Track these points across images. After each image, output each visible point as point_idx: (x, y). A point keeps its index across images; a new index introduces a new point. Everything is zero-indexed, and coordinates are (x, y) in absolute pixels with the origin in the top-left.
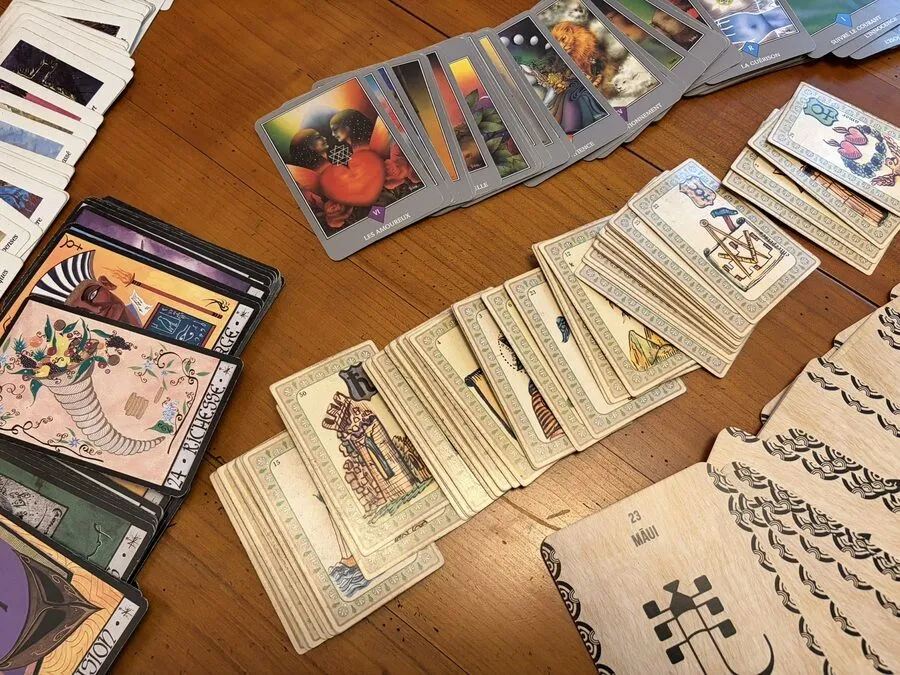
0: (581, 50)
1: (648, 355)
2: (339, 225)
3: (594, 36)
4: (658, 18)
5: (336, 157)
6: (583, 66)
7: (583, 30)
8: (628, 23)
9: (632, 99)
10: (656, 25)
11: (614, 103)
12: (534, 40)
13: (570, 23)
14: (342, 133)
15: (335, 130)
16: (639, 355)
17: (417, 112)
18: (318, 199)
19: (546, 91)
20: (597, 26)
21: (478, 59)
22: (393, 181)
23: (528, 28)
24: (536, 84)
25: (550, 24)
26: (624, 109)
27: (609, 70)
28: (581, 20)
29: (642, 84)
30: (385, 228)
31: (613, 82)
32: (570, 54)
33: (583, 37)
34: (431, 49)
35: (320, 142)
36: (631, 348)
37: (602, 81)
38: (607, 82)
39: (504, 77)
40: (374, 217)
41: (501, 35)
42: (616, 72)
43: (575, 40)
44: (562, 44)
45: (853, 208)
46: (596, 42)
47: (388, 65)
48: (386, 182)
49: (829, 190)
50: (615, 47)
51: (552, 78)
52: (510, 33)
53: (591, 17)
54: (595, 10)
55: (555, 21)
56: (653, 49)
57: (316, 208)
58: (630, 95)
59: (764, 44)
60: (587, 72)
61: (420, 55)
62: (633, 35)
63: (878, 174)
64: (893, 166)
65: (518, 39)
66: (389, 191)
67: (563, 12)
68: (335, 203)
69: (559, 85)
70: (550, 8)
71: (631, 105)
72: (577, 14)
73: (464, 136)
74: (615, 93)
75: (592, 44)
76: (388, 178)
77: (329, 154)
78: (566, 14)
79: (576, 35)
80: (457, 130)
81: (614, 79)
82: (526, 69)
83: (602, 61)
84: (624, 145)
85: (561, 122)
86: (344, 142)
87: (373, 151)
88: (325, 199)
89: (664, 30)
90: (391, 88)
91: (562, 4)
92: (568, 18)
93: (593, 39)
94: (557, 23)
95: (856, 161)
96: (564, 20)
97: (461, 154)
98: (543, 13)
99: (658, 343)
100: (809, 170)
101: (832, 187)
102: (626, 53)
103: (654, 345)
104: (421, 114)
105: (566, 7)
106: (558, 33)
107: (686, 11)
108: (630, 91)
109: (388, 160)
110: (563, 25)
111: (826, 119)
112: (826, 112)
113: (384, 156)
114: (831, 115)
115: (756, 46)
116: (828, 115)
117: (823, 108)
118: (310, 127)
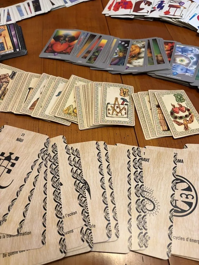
0: (134, 52)
1: (69, 112)
3: (140, 51)
4: (159, 55)
6: (130, 55)
7: (139, 49)
8: (151, 53)
9: (132, 66)
10: (157, 56)
11: (128, 65)
12: (126, 45)
13: (138, 46)
15: (67, 38)
16: (67, 110)
17: (86, 43)
18: (50, 46)
19: (117, 55)
20: (143, 49)
21: (109, 43)
23: (128, 42)
24: (116, 53)
25: (133, 44)
26: (129, 67)
27: (135, 59)
28: (141, 47)
29: (138, 65)
30: (54, 57)
31: (133, 61)
32: (131, 52)
34: (102, 35)
35: (62, 38)
36: (68, 108)
37: (131, 60)
39: (111, 47)
40: (54, 54)
41: (120, 41)
42: (136, 60)
43: (135, 50)
44: (131, 49)
45: (160, 122)
48: (64, 50)
49: (158, 114)
50: (142, 55)
51: (121, 54)
52: (122, 41)
53: (144, 47)
54: (146, 46)
56: (150, 61)
57: (48, 48)
59: (180, 74)
60: (130, 57)
61: (98, 35)
63: (178, 120)
64: (185, 122)
65: (123, 43)
68: (52, 48)
69: (121, 56)
70: (137, 41)
72: (142, 45)
73: (89, 52)
74: (130, 63)
79: (136, 49)
80: (89, 50)
81: (134, 61)
82: (118, 49)
83: (137, 56)
84: (120, 74)
85: (111, 62)
86: (66, 41)
89: (157, 58)
90: (86, 37)
91: (140, 42)
92: (139, 45)
93: (139, 51)
94: (135, 45)
95: (175, 113)
96: (137, 45)
97: (84, 54)
98: (134, 41)
99: (75, 112)
100: (158, 106)
101: (160, 114)
102: (143, 57)
103: (73, 111)
104: (86, 44)
105: (140, 43)
106: (133, 46)
107: (168, 58)
108: (134, 65)
109: (69, 48)
110: (136, 46)
111: (179, 100)
112: (181, 99)
113: (70, 46)
114: (182, 100)
115: (177, 74)
116: (180, 100)
117: (181, 98)
118: (64, 35)
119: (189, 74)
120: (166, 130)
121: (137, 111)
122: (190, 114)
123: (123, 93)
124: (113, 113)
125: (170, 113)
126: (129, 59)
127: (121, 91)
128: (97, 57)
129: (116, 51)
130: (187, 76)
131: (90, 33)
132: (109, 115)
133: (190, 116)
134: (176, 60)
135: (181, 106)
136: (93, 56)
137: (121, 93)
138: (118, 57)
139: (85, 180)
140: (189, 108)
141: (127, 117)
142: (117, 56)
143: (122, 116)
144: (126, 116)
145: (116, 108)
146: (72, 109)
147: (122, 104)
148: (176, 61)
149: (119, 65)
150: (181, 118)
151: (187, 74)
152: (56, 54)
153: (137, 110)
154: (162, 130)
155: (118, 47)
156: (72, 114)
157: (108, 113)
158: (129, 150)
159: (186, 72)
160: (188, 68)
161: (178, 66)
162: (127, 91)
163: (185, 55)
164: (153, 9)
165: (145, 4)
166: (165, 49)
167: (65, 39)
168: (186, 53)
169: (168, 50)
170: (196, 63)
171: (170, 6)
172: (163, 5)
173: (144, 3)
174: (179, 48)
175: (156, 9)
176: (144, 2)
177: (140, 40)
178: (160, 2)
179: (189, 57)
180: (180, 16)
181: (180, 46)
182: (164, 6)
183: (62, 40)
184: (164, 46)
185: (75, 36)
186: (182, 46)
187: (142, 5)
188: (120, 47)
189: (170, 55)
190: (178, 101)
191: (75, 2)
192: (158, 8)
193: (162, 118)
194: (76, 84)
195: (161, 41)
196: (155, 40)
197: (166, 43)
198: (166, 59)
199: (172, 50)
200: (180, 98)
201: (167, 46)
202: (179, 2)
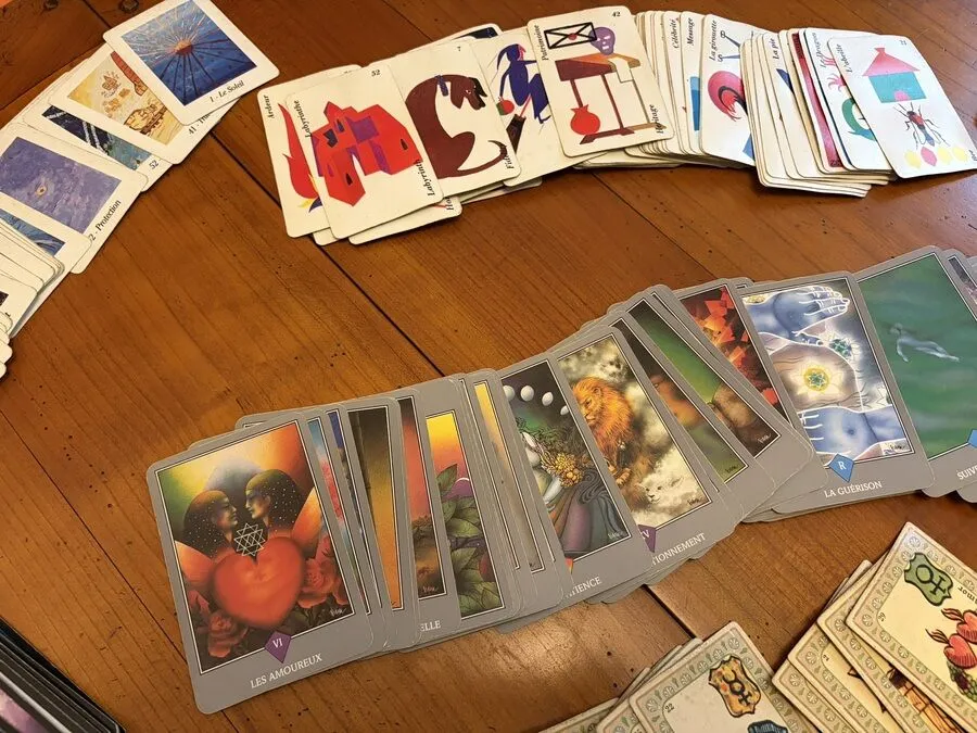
0: (608, 425)
2: (223, 655)
3: (629, 407)
4: (721, 396)
5: (243, 542)
6: (607, 450)
8: (679, 396)
9: (664, 518)
10: (716, 406)
11: (641, 518)
12: (548, 398)
13: (600, 381)
14: (260, 505)
15: (251, 499)
17: (368, 488)
18: (204, 603)
19: (549, 481)
20: (635, 392)
21: (468, 421)
22: (311, 596)
23: (542, 378)
24: (538, 467)
25: (574, 376)
26: (653, 531)
27: (641, 465)
28: (616, 380)
29: (685, 497)
30: (283, 672)
31: (643, 485)
32: (593, 427)
33: (614, 405)
34: (407, 391)
35: (227, 514)
37: (629, 480)
38: (635, 482)
40: (272, 651)
41: (506, 382)
42: (651, 469)
43: (603, 408)
44: (584, 411)
46: (631, 416)
47: (344, 407)
48: (301, 595)
49: (923, 715)
50: (656, 430)
51: (563, 462)
52: (517, 381)
53: (630, 377)
54: (637, 368)
55: (581, 373)
57: (199, 621)
58: (663, 510)
59: (861, 461)
60: (611, 460)
61: (389, 400)
62: (684, 415)
65: (527, 392)
66: (302, 610)
67: (594, 363)
68: (226, 616)
69: (570, 475)
70: (578, 354)
71: (664, 526)
72: (613, 369)
73: (423, 538)
74: (643, 503)
75: (625, 419)
76: (306, 590)
77: (235, 535)
78: (598, 366)
80: (416, 525)
81: (646, 480)
82: (530, 440)
83: (634, 449)
85: (560, 536)
86: (259, 520)
87: (294, 542)
88: (214, 607)
89: (726, 417)
90: (340, 444)
91: (594, 351)
92: (599, 373)
93: (627, 412)
94: (583, 378)
96: (593, 375)
97: (413, 567)
98: (566, 359)
100: (898, 679)
101: (928, 711)
102: (669, 442)
104: (372, 491)
105: (599, 357)
106: (582, 392)
107: (760, 391)
108: (666, 504)
109: (312, 562)
110: (591, 383)
111: (934, 592)
112: (935, 580)
113: (308, 553)
114: (942, 585)
116: (938, 587)
117: (932, 574)
118: (219, 488)
119: (893, 442)
125: (954, 686)
126: (619, 481)
128: (479, 544)
129: (532, 457)
130: (892, 458)
134: (795, 387)
135: (960, 617)
136: (459, 552)
137: (725, 698)
138: (564, 490)
142: (556, 487)
148: (799, 392)
149: (608, 541)
151: (884, 446)
152: (277, 643)
155: (521, 425)
159: (875, 438)
160: (864, 410)
161: (823, 417)
163: (807, 344)
164: (508, 119)
166: (716, 343)
167: (244, 516)
168: (802, 331)
169: (729, 347)
170: (872, 369)
172: (532, 71)
174: (760, 309)
175: (519, 110)
179: (826, 345)
180: (648, 125)
181: (755, 297)
182: (538, 77)
183: (234, 530)
184: (699, 325)
185: (283, 468)
186: (767, 298)
187: (448, 115)
188: (533, 424)
189: (757, 371)
192: (519, 99)
195: (667, 299)
196: (642, 312)
197: (696, 306)
198: (762, 405)
199: (744, 339)
201: (710, 324)
202: (586, 32)
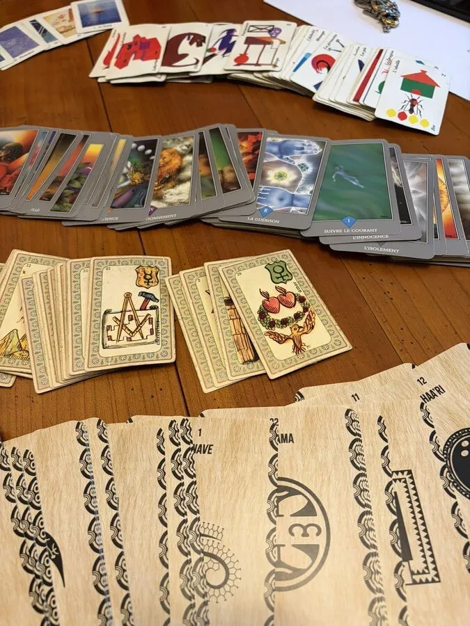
0: (167, 168)
3: (181, 163)
4: (226, 169)
6: (159, 177)
7: (179, 157)
8: (207, 164)
9: (165, 205)
10: (222, 172)
11: (154, 203)
12: (149, 151)
13: (176, 151)
14: (4, 153)
16: (4, 346)
17: (49, 159)
19: (126, 180)
20: (189, 158)
21: (108, 151)
23: (152, 145)
24: (125, 175)
25: (166, 147)
26: (155, 209)
27: (170, 185)
28: (184, 152)
29: (178, 200)
31: (165, 192)
32: (159, 167)
33: (176, 161)
34: (87, 133)
36: (5, 338)
37: (160, 189)
38: (163, 191)
39: (112, 162)
41: (135, 142)
43: (170, 161)
44: (161, 160)
45: (236, 342)
46: (180, 167)
49: (231, 321)
50: (188, 173)
51: (137, 175)
52: (139, 143)
53: (191, 152)
54: (196, 150)
55: (170, 146)
56: (205, 186)
58: (166, 203)
59: (276, 212)
60: (158, 180)
61: (80, 134)
62: (204, 171)
65: (142, 147)
67: (179, 144)
69: (137, 181)
70: (174, 139)
71: (162, 208)
72: (185, 148)
73: (57, 182)
74: (159, 198)
79: (173, 159)
80: (58, 177)
81: (168, 191)
82: (129, 164)
83: (174, 178)
84: (135, 229)
85: (114, 200)
87: (7, 168)
89: (223, 177)
90: (50, 142)
91: (182, 140)
92: (178, 148)
93: (179, 164)
94: (170, 148)
95: (269, 313)
96: (175, 148)
97: (46, 189)
98: (168, 140)
99: (23, 347)
100: (229, 302)
101: (235, 321)
102: (189, 179)
103: (20, 346)
104: (50, 162)
105: (182, 142)
106: (165, 153)
107: (248, 173)
108: (168, 201)
109: (8, 176)
110: (171, 150)
111: (278, 278)
112: (282, 274)
113: (9, 173)
114: (286, 278)
115: (270, 211)
116: (282, 277)
117: (283, 271)
119: (299, 208)
120: (251, 361)
121: (181, 322)
122: (306, 309)
123: (145, 278)
124: (119, 335)
125: (257, 316)
126: (156, 188)
127: (138, 273)
128: (77, 191)
129: (125, 170)
130: (294, 214)
131: (59, 131)
132: (109, 343)
133: (307, 314)
134: (268, 176)
135: (284, 292)
136: (67, 191)
137: (138, 278)
138: (129, 185)
139: (48, 536)
140: (302, 294)
141: (156, 341)
142: (126, 183)
143: (143, 341)
144: (153, 338)
145: (126, 321)
146: (15, 341)
147: (143, 308)
148: (268, 179)
149: (134, 207)
150: (285, 322)
151: (293, 209)
153: (179, 317)
154: (241, 361)
155: (129, 159)
156: (17, 354)
157: (106, 339)
158: (161, 430)
159: (292, 204)
160: (295, 193)
161: (273, 190)
162: (154, 270)
163: (287, 162)
164: (209, 54)
165: (191, 43)
166: (241, 152)
168: (288, 157)
169: (247, 154)
170: (312, 179)
171: (250, 41)
172: (233, 39)
173: (188, 39)
174: (273, 144)
175: (216, 52)
176: (187, 37)
177: (180, 136)
178: (225, 34)
179: (296, 164)
180: (270, 65)
182: (234, 42)
184: (239, 143)
185: (22, 143)
186: (280, 140)
187: (184, 47)
188: (136, 159)
189: (252, 166)
190: (276, 280)
191: (21, 55)
192: (221, 48)
193: (240, 331)
194: (24, 272)
195: (229, 131)
196: (215, 133)
197: (243, 136)
198: (243, 178)
199: (256, 153)
200: (280, 273)
201: (245, 144)
202: (269, 29)
